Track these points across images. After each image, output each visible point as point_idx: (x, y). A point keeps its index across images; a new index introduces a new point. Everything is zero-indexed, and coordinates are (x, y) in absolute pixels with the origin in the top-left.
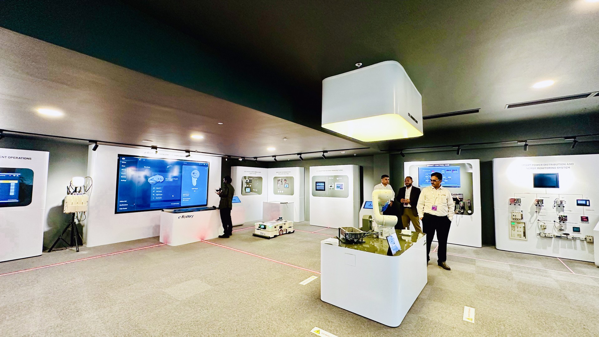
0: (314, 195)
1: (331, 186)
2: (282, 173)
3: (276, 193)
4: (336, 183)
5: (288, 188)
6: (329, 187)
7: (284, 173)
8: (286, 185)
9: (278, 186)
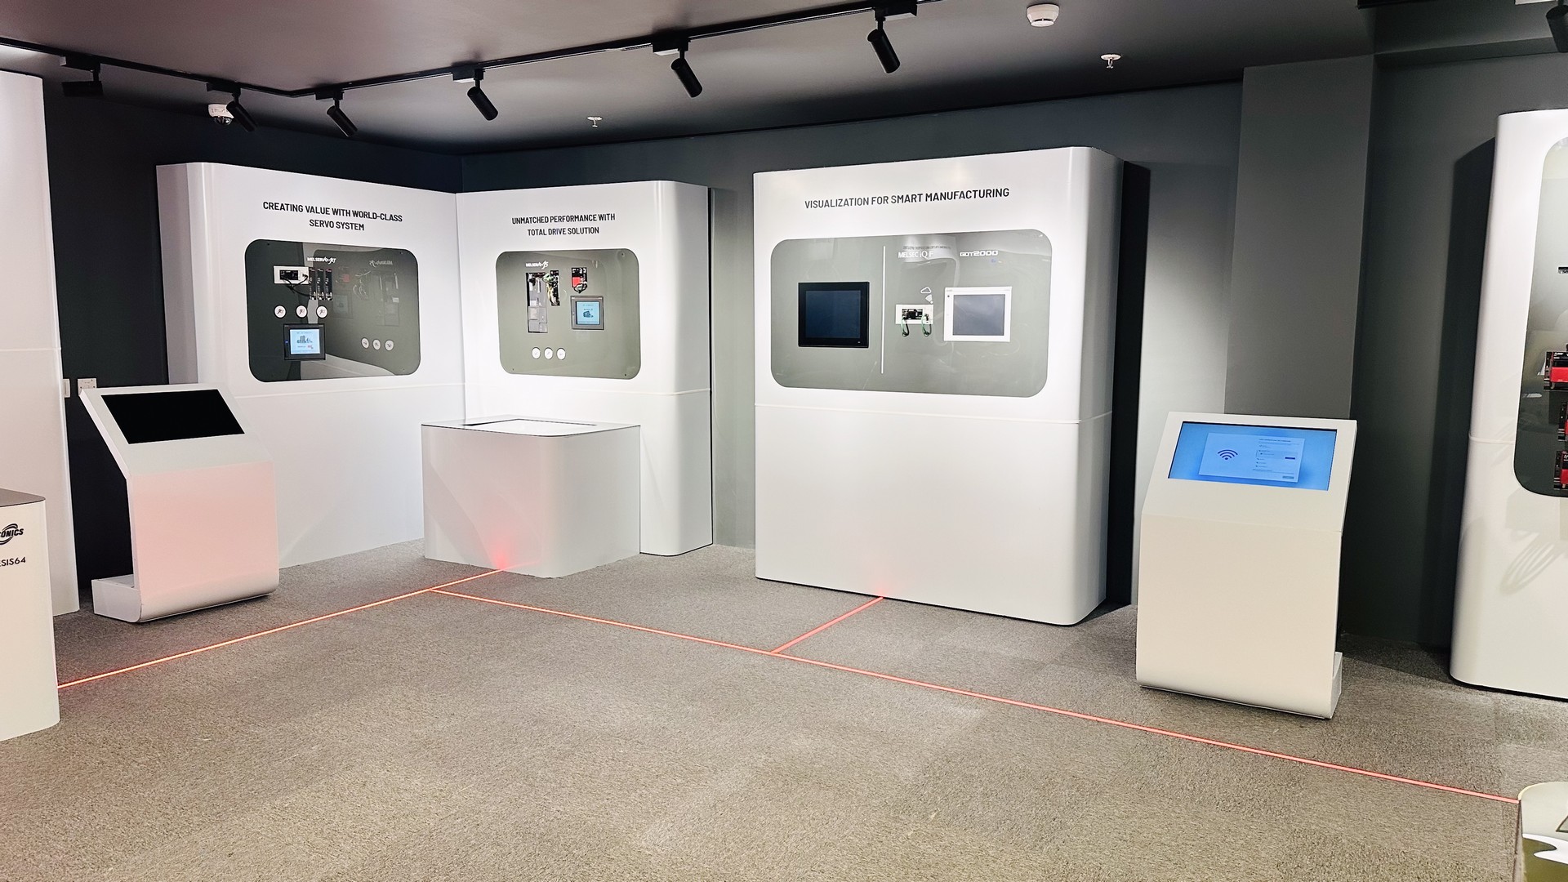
0: (785, 376)
1: (912, 315)
2: (553, 225)
3: (514, 360)
4: (951, 293)
5: (601, 326)
6: (899, 320)
7: (566, 225)
8: (582, 307)
9: (533, 313)
